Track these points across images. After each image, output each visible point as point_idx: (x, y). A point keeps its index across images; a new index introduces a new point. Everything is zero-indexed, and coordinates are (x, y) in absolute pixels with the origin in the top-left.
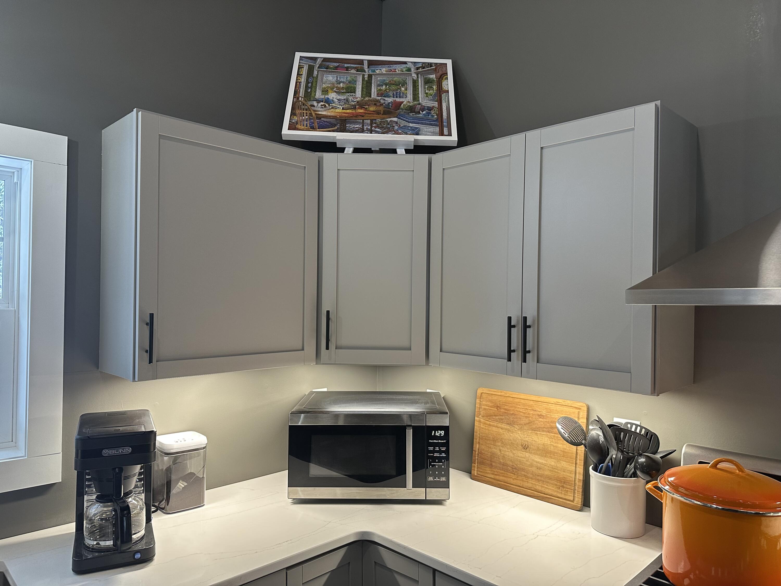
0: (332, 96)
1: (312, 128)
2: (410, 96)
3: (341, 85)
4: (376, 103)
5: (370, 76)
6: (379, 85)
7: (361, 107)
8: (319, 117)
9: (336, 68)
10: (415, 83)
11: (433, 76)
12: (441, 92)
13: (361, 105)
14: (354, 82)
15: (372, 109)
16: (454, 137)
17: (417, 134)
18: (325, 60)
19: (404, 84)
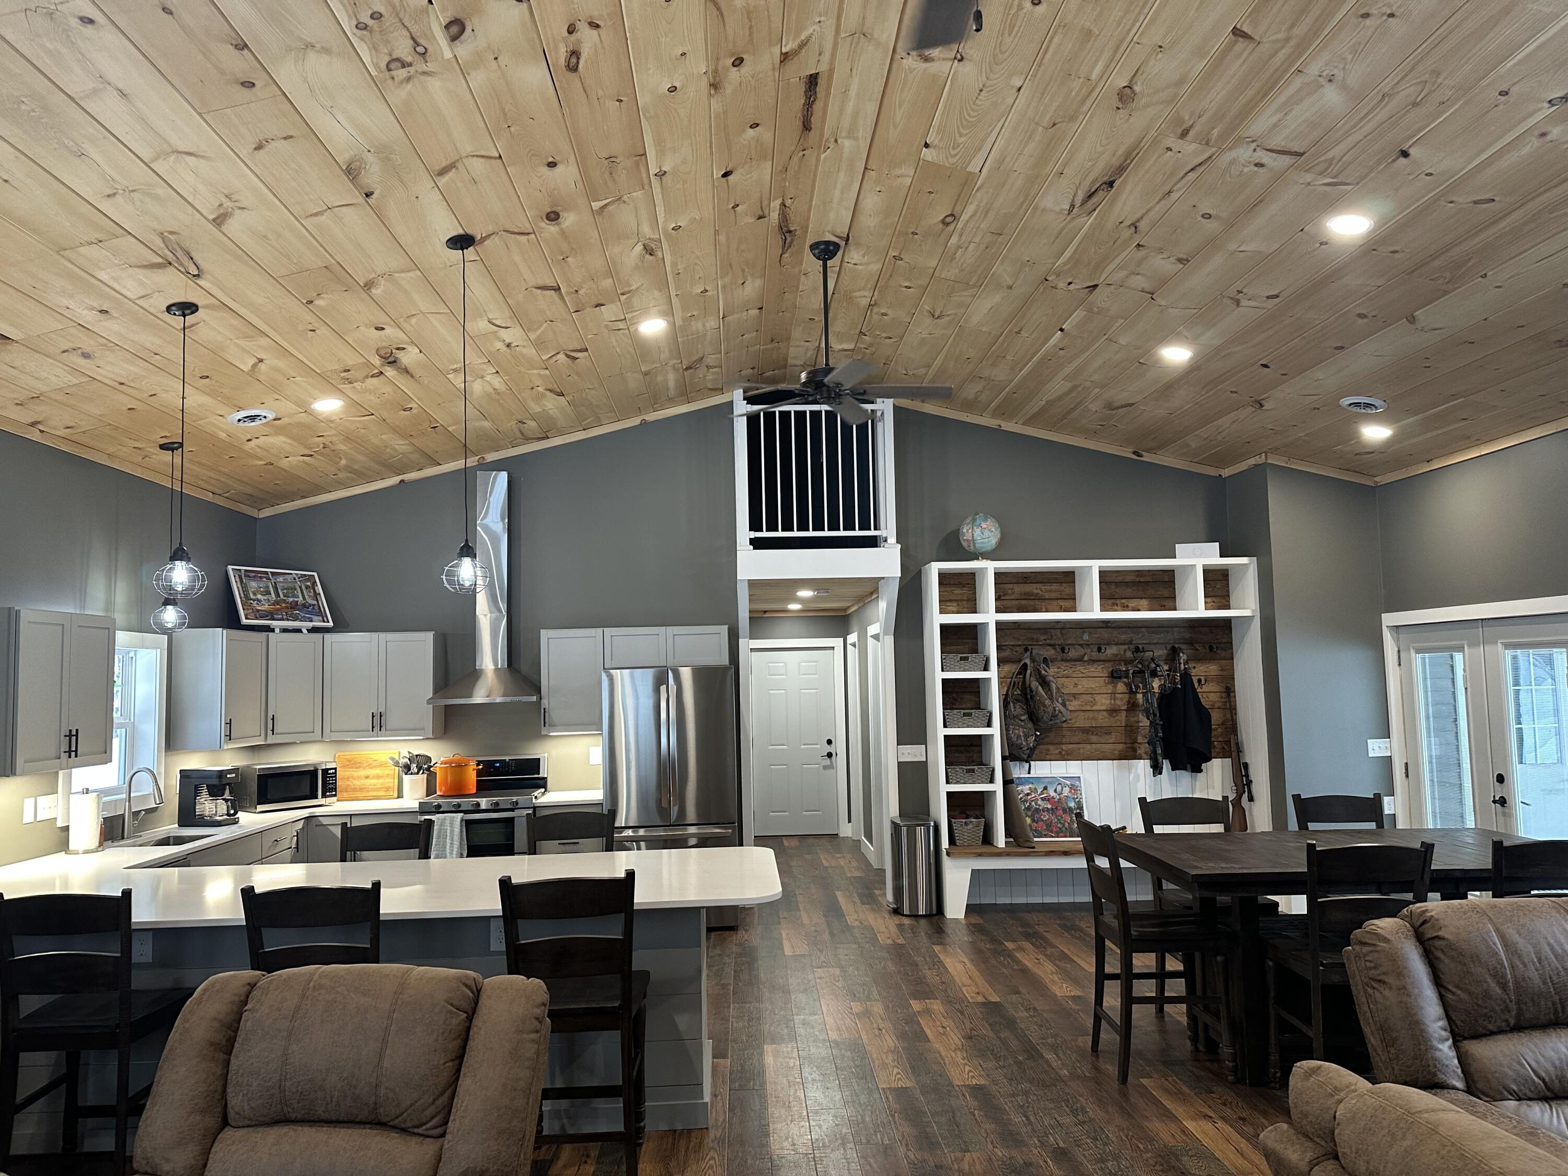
0: (259, 597)
1: (257, 618)
2: (301, 597)
3: (262, 589)
4: (284, 601)
5: (275, 583)
6: (282, 590)
7: (278, 604)
8: (258, 611)
9: (254, 577)
10: (300, 587)
11: (309, 584)
12: (316, 595)
13: (276, 603)
14: (267, 587)
15: (284, 605)
16: (331, 624)
17: (312, 621)
18: (246, 571)
19: (295, 589)
